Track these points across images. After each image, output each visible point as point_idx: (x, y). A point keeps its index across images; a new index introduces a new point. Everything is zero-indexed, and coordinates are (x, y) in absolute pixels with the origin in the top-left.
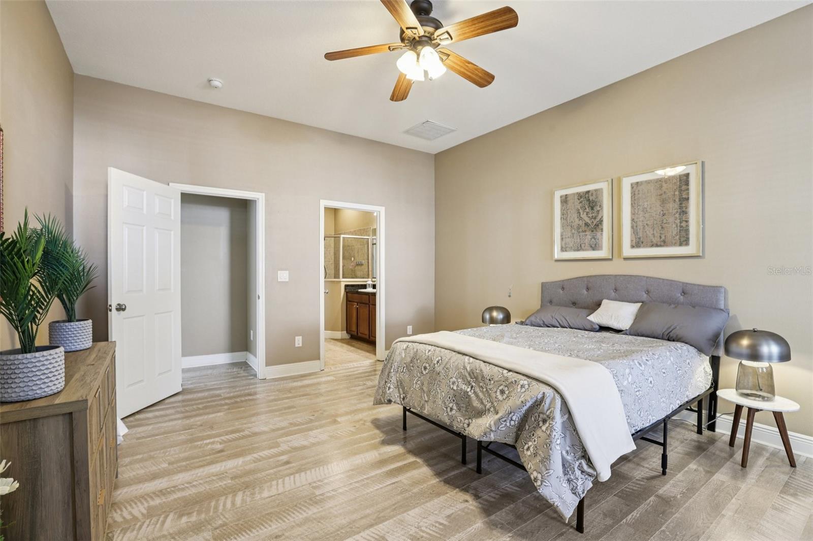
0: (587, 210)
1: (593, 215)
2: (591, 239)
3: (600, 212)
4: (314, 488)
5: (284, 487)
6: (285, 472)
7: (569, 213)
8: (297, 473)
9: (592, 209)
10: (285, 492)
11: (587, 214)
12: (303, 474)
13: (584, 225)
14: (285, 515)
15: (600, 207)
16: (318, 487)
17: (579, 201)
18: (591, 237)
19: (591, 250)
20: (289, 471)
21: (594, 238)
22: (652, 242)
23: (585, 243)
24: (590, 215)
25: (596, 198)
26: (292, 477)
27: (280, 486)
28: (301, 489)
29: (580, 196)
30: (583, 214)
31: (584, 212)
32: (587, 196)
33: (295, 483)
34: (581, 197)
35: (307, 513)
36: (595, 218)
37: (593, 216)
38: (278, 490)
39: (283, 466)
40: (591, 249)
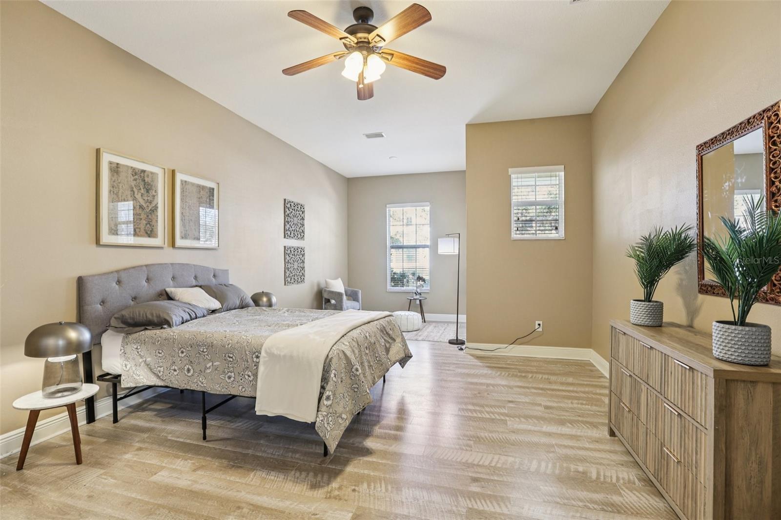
0: (142, 191)
1: (149, 198)
2: (146, 224)
3: (156, 197)
4: (470, 447)
5: (493, 458)
6: (484, 470)
7: (120, 187)
8: (474, 465)
9: (148, 191)
10: (494, 454)
11: (142, 196)
12: (470, 461)
13: (138, 207)
14: (502, 439)
15: (155, 192)
16: (468, 445)
17: (133, 178)
18: (146, 222)
19: (146, 237)
20: (480, 470)
21: (149, 224)
22: (194, 235)
23: (140, 228)
24: (146, 198)
25: (151, 181)
26: (481, 463)
27: (495, 460)
28: (481, 450)
29: (135, 172)
30: (137, 194)
31: (138, 192)
32: (142, 175)
33: (482, 457)
34: (136, 174)
35: (488, 435)
36: (150, 203)
37: (148, 200)
38: (499, 458)
39: (481, 478)
40: (146, 235)
